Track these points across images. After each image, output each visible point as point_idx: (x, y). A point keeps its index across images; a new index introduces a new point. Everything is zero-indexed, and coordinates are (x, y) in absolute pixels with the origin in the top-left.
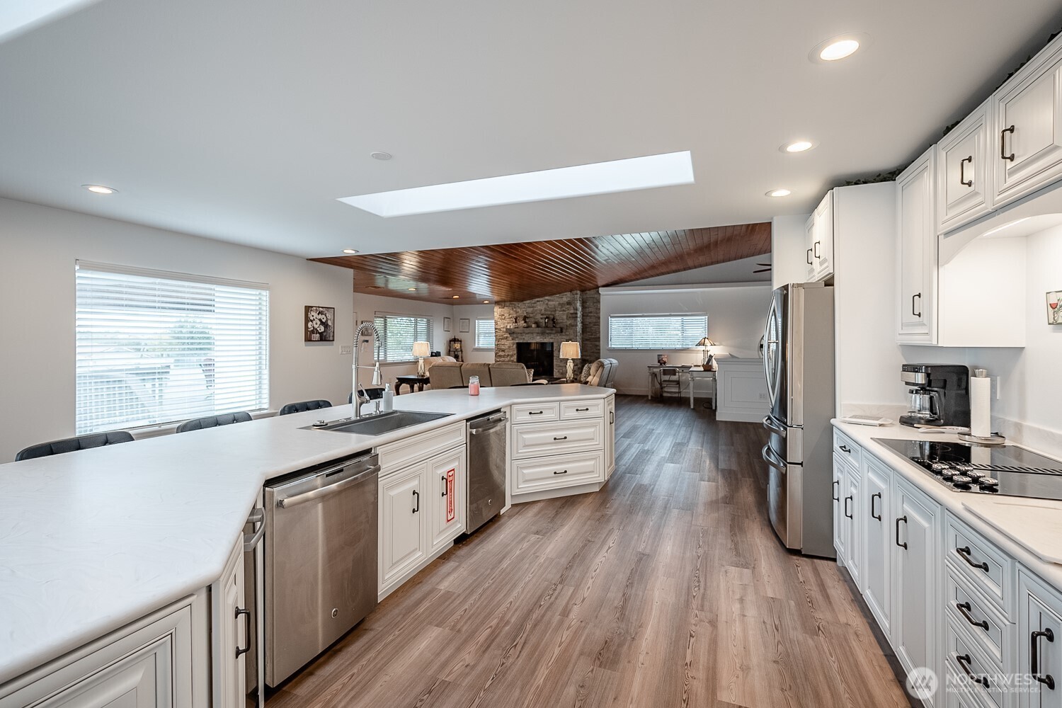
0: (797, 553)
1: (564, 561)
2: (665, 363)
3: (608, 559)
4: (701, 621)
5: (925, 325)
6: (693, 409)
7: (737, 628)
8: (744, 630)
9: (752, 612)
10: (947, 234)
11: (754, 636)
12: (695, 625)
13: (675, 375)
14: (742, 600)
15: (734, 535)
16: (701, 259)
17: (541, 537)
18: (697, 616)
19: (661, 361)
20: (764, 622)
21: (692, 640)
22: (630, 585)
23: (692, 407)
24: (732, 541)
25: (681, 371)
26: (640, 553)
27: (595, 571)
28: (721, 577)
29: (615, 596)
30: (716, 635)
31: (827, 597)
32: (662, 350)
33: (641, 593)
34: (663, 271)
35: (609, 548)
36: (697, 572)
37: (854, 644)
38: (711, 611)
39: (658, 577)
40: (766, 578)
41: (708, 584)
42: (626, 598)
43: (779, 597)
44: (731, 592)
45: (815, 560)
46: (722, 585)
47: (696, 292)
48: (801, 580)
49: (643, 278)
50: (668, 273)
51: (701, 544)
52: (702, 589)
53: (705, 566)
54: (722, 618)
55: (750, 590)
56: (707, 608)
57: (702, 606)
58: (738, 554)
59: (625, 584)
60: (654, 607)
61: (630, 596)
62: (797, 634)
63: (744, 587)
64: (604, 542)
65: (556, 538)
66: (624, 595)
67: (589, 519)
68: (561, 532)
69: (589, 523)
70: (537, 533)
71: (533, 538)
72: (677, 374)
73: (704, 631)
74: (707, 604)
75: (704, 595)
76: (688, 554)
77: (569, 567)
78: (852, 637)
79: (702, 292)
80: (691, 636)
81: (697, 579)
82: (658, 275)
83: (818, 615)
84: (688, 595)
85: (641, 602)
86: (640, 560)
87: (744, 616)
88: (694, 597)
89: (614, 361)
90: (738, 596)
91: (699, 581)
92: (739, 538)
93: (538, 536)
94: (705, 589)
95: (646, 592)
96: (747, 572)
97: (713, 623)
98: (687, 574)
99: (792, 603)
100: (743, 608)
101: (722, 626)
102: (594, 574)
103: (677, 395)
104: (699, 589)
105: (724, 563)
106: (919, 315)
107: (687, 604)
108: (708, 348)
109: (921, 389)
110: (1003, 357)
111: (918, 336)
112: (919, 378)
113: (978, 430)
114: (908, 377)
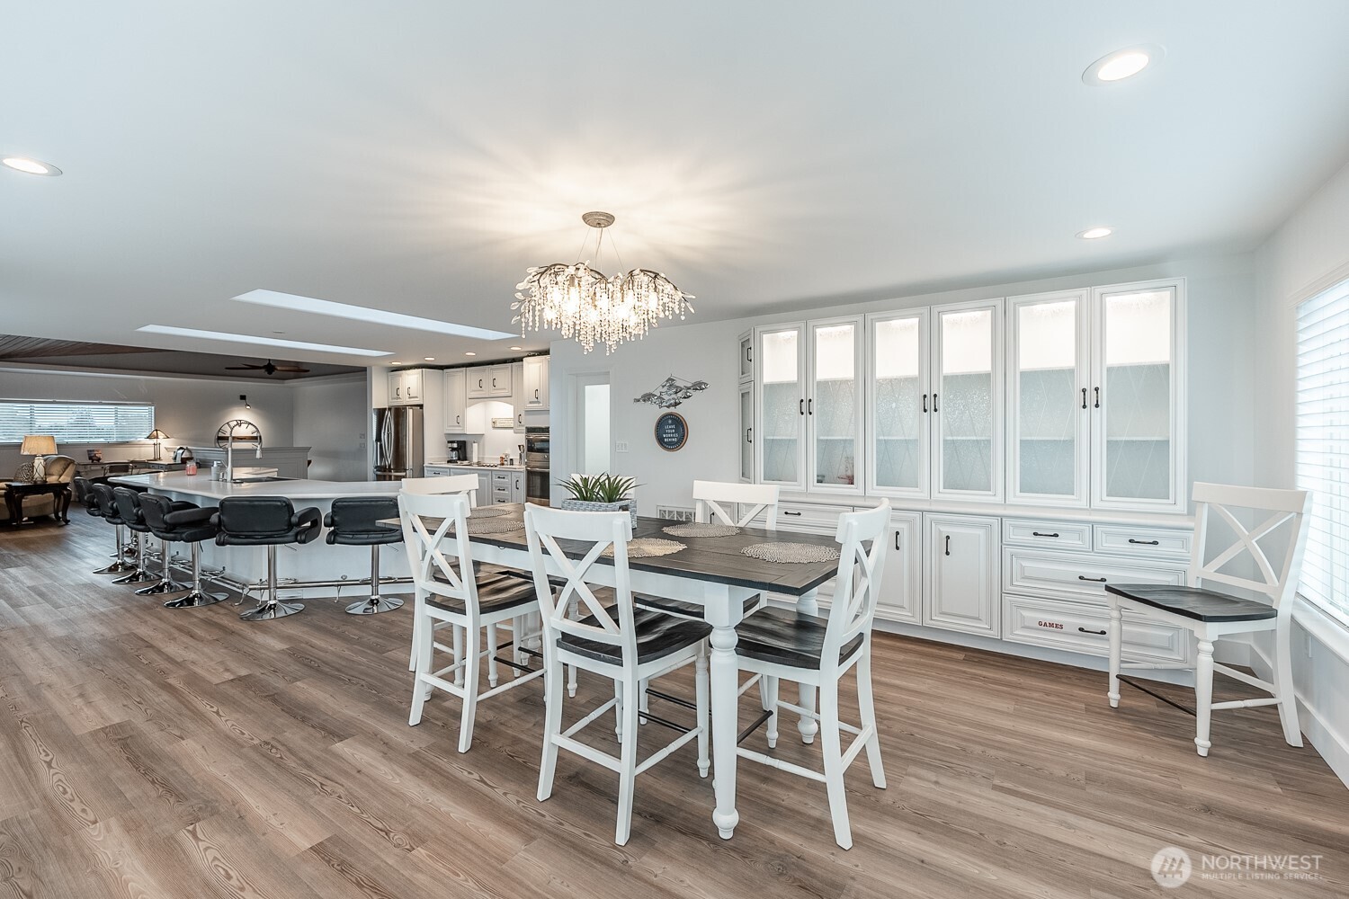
2: (98, 459)
5: (460, 427)
10: (470, 398)
19: (94, 458)
32: (92, 445)
47: (139, 379)
106: (458, 423)
108: (159, 441)
109: (453, 449)
110: (479, 437)
111: (457, 430)
112: (455, 445)
113: (475, 460)
114: (450, 445)
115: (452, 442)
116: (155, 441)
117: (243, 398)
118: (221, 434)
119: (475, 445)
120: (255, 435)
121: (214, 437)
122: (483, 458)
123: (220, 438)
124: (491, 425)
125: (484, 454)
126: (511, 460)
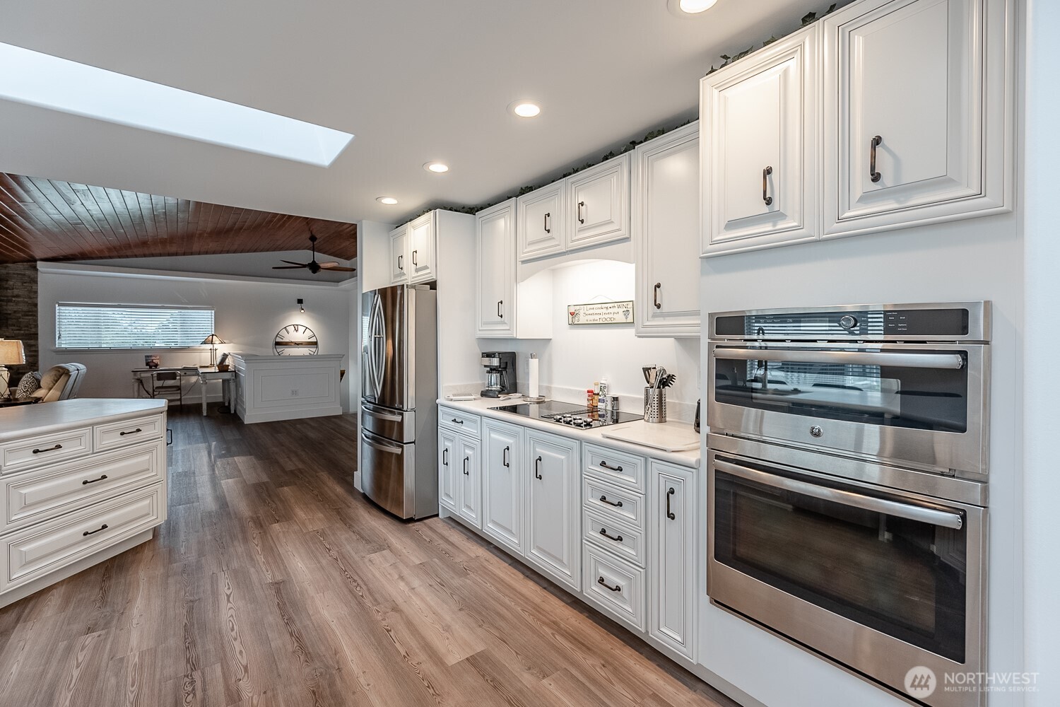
0: (411, 520)
1: (174, 642)
2: (156, 365)
3: (239, 609)
4: (385, 613)
5: (505, 323)
6: (207, 416)
7: (416, 601)
8: (423, 600)
9: (416, 583)
10: (524, 262)
11: (431, 599)
12: (384, 619)
13: (175, 379)
14: (402, 578)
15: (350, 527)
16: (212, 245)
17: (104, 632)
18: (378, 612)
19: (151, 364)
20: (430, 585)
21: (392, 633)
22: (289, 622)
23: (205, 414)
24: (354, 532)
25: (183, 374)
26: (272, 584)
27: (233, 630)
28: (371, 568)
29: (280, 641)
30: (406, 617)
31: (452, 544)
32: (152, 349)
33: (308, 622)
34: (154, 252)
35: (228, 597)
36: (346, 573)
37: (490, 567)
38: (387, 601)
39: (313, 597)
40: (404, 551)
41: (365, 579)
42: (297, 637)
43: (424, 561)
44: (388, 576)
45: (426, 521)
46: (377, 574)
47: (199, 282)
48: (428, 540)
49: (119, 257)
50: (160, 255)
51: (328, 547)
52: (363, 586)
53: (347, 564)
54: (400, 601)
55: (401, 566)
56: (380, 599)
57: (376, 600)
58: (368, 542)
59: (282, 623)
60: (333, 627)
61: (299, 632)
62: (456, 582)
63: (394, 565)
64: (215, 594)
65: (135, 621)
66: (291, 635)
67: (168, 576)
68: (135, 611)
69: (171, 580)
70: (90, 630)
71: (90, 640)
72: (178, 378)
73: (393, 619)
74: (377, 596)
75: (369, 590)
76: (324, 562)
77: (189, 643)
78: (486, 564)
79: (206, 283)
80: (388, 631)
81: (351, 580)
82: (145, 256)
83: (458, 560)
84: (356, 598)
85: (316, 630)
86: (278, 592)
87: (413, 589)
88: (362, 596)
89: (81, 366)
90: (397, 577)
91: (355, 581)
92: (356, 527)
93: (96, 634)
94: (366, 585)
95: (312, 618)
96: (386, 552)
97: (396, 609)
98: (339, 579)
99: (436, 560)
100: (407, 584)
101: (403, 607)
102: (233, 634)
103: (178, 403)
104: (361, 587)
105: (363, 554)
106: (501, 316)
107: (361, 604)
108: (216, 346)
109: (492, 370)
110: (541, 345)
111: (499, 332)
112: (495, 362)
113: (534, 393)
114: (486, 361)
115: (489, 355)
116: (210, 346)
117: (300, 301)
118: (278, 340)
119: (534, 363)
120: (313, 340)
121: (272, 342)
122: (549, 389)
123: (278, 344)
124: (564, 318)
125: (550, 380)
126: (615, 399)
